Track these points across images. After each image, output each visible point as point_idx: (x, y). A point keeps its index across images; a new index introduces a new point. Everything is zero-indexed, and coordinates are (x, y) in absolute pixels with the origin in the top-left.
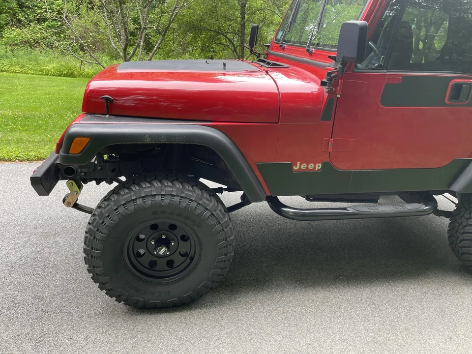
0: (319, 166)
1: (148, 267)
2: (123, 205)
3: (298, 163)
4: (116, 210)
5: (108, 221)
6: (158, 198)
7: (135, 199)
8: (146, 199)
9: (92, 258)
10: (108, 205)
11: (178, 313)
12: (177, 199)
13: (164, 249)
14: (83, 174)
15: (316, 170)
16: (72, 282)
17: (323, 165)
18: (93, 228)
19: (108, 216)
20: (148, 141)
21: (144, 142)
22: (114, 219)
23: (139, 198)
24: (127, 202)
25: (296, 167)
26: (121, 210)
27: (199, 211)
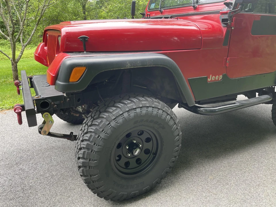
0: (221, 77)
1: (125, 167)
2: (114, 119)
3: (211, 76)
4: (108, 125)
5: (103, 135)
6: (138, 110)
7: (122, 114)
8: (130, 112)
9: (89, 168)
10: (102, 121)
11: (149, 197)
12: (150, 109)
13: (138, 150)
14: (56, 106)
15: (220, 80)
16: (54, 196)
17: (224, 76)
18: (89, 143)
19: (102, 131)
20: (128, 66)
21: (126, 67)
22: (108, 132)
23: (125, 112)
24: (117, 117)
25: (209, 79)
26: (113, 124)
27: (164, 116)
